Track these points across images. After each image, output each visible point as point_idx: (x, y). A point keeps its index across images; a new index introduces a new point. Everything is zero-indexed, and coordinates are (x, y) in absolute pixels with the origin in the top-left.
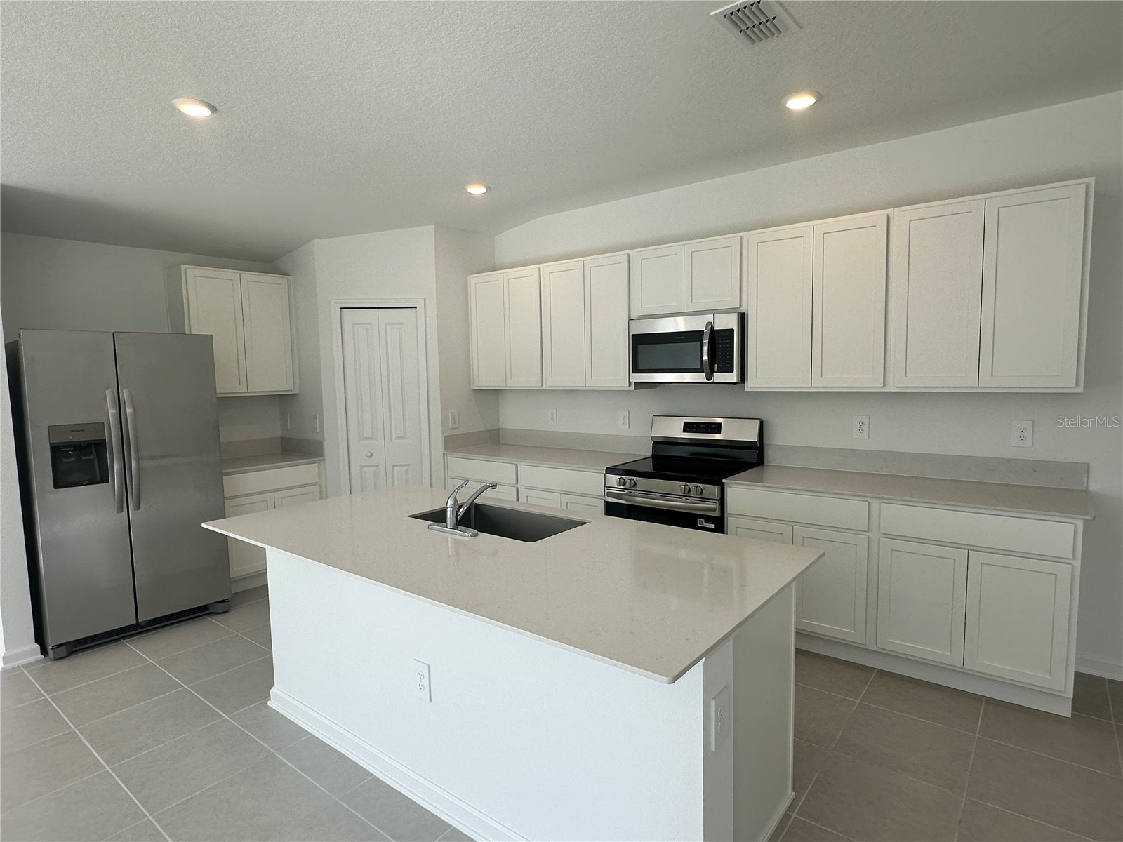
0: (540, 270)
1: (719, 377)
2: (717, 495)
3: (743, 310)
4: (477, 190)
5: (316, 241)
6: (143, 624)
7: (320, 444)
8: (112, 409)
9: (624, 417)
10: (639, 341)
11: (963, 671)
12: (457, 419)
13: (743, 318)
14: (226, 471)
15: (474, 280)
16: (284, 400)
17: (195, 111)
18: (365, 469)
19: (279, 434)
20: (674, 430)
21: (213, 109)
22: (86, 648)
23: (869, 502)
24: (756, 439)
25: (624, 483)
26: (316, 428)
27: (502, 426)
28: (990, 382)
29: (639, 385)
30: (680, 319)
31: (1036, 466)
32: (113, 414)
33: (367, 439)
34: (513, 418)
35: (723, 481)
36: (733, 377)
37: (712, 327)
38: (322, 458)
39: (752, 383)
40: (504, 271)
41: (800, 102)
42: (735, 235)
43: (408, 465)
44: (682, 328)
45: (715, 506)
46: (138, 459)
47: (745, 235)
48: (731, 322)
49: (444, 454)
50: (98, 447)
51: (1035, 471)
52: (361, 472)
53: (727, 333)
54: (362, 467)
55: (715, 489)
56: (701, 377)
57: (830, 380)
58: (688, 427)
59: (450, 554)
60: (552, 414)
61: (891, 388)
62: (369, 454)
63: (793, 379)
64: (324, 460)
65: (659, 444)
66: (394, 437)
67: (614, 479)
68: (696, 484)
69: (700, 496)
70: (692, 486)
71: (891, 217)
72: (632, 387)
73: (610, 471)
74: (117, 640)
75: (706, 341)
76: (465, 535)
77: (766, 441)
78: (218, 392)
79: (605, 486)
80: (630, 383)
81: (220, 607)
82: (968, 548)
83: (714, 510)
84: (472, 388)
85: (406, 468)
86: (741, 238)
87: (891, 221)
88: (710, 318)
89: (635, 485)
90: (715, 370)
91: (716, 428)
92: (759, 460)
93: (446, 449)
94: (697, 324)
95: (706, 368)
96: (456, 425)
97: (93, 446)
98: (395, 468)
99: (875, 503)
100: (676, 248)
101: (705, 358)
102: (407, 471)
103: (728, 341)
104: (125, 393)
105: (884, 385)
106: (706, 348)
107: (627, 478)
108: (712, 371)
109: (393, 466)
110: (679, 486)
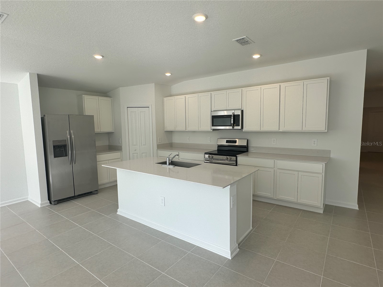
0: (185, 96)
1: (236, 127)
2: (235, 159)
3: (242, 109)
4: (168, 74)
5: (121, 88)
6: (76, 196)
7: (121, 147)
8: (68, 136)
9: (209, 139)
10: (214, 117)
11: (297, 203)
12: (160, 140)
13: (242, 111)
14: (97, 154)
15: (165, 99)
16: (109, 134)
17: (98, 57)
18: (134, 154)
19: (108, 144)
20: (224, 142)
21: (103, 57)
22: (61, 202)
23: (274, 160)
24: (246, 144)
25: (209, 157)
26: (120, 142)
27: (173, 142)
28: (305, 129)
29: (214, 130)
30: (225, 112)
32: (69, 137)
33: (135, 145)
34: (177, 139)
35: (237, 156)
36: (239, 127)
37: (234, 114)
39: (245, 129)
40: (174, 97)
41: (256, 57)
42: (240, 89)
43: (147, 153)
44: (226, 114)
45: (235, 162)
46: (75, 151)
47: (243, 89)
48: (239, 113)
49: (157, 150)
50: (65, 146)
51: (318, 152)
52: (133, 155)
53: (238, 116)
54: (133, 153)
55: (234, 158)
56: (231, 128)
57: (266, 128)
58: (227, 142)
59: (168, 172)
60: (188, 138)
61: (281, 130)
62: (135, 150)
63: (255, 128)
64: (122, 151)
65: (219, 146)
66: (142, 145)
67: (207, 156)
68: (229, 157)
69: (231, 160)
70: (228, 157)
71: (281, 85)
72: (212, 130)
73: (206, 153)
74: (69, 200)
75: (232, 118)
76: (171, 167)
77: (249, 145)
78: (95, 131)
79: (204, 158)
80: (211, 129)
81: (96, 192)
82: (298, 171)
83: (234, 163)
84: (165, 130)
86: (242, 90)
87: (281, 86)
88: (233, 111)
89: (213, 157)
90: (235, 126)
91: (235, 142)
92: (247, 151)
93: (157, 148)
94: (230, 113)
95: (232, 125)
96: (160, 141)
97: (63, 146)
99: (276, 161)
100: (224, 92)
101: (232, 122)
102: (146, 155)
103: (238, 118)
104: (72, 131)
105: (279, 130)
106: (232, 120)
107: (211, 156)
108: (234, 126)
109: (142, 153)
110: (225, 157)
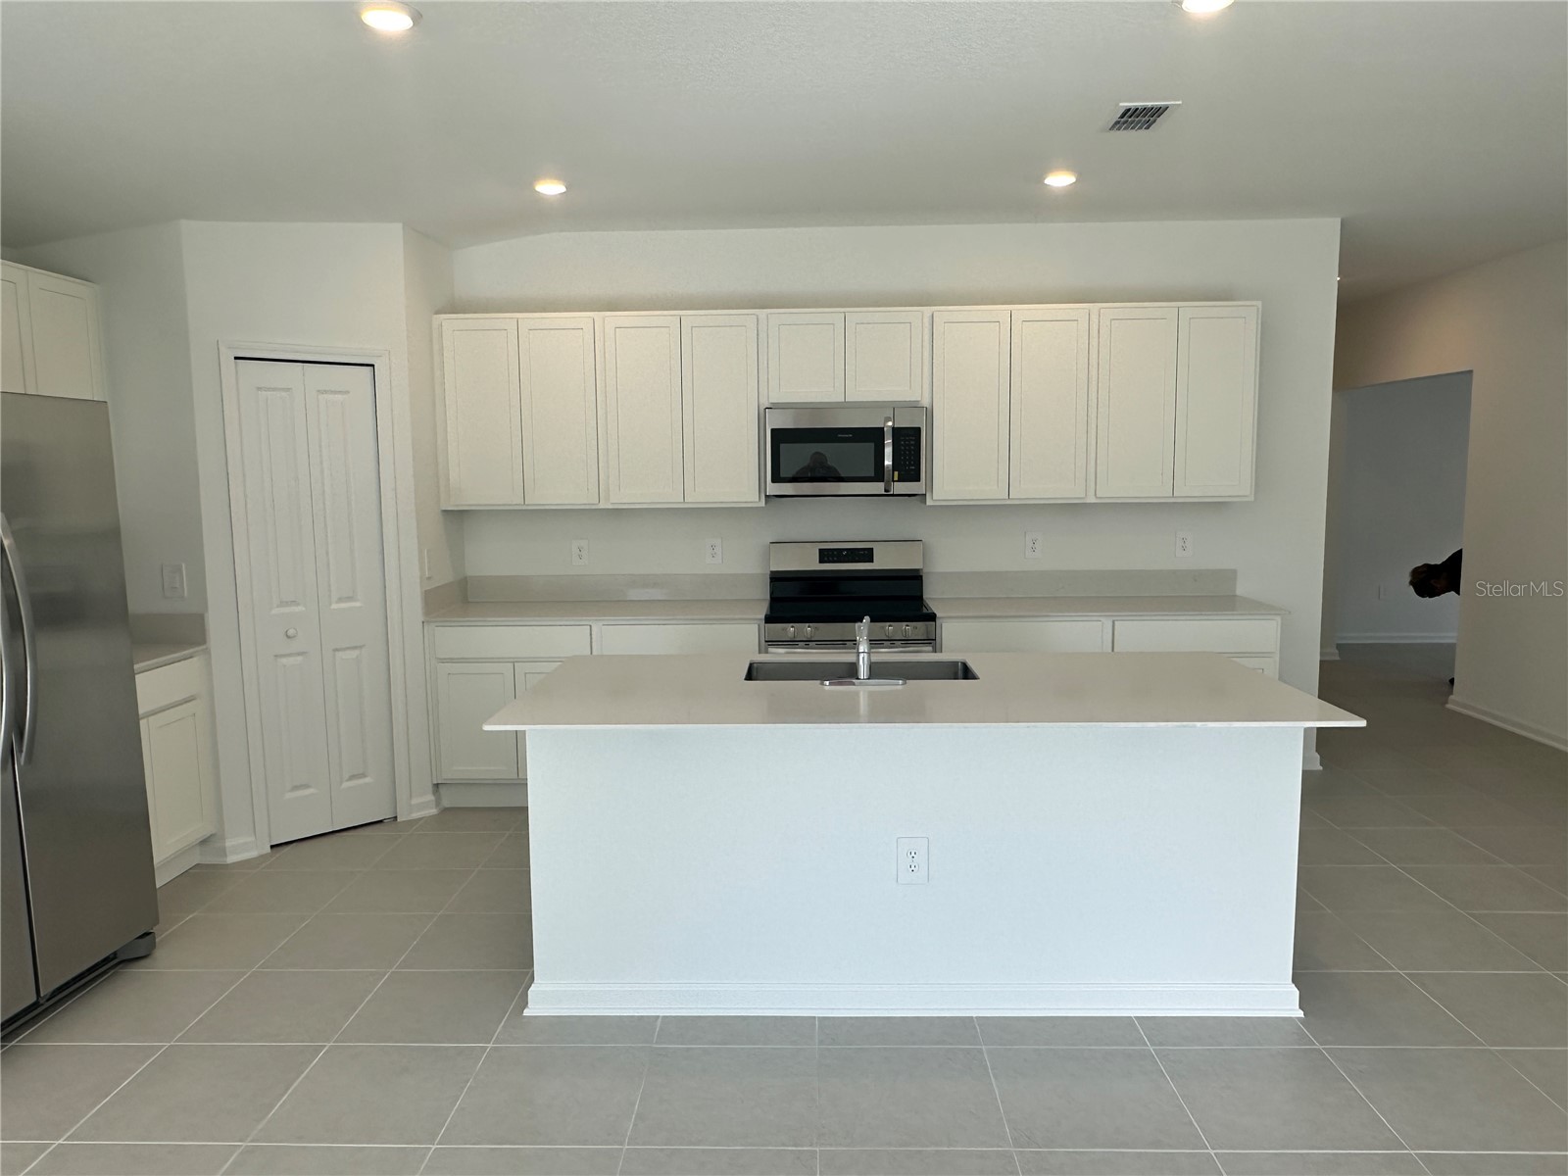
1: (899, 488)
3: (931, 403)
5: (182, 224)
6: (46, 998)
10: (784, 438)
12: (430, 562)
13: (930, 416)
15: (447, 323)
20: (805, 560)
24: (919, 565)
27: (473, 571)
29: (773, 499)
31: (1197, 576)
33: (289, 603)
36: (920, 487)
38: (204, 647)
40: (515, 315)
41: (1060, 180)
43: (361, 647)
45: (930, 647)
49: (424, 623)
51: (1196, 580)
52: (275, 668)
53: (914, 432)
54: (276, 656)
56: (877, 488)
57: (1028, 490)
58: (825, 556)
60: (580, 548)
62: (292, 632)
64: (208, 649)
65: (782, 579)
66: (333, 599)
71: (1094, 312)
72: (762, 502)
75: (888, 441)
80: (760, 496)
81: (142, 947)
84: (443, 508)
85: (354, 654)
88: (888, 412)
90: (896, 478)
91: (867, 555)
93: (426, 614)
95: (886, 476)
98: (339, 654)
100: (834, 314)
101: (888, 462)
102: (358, 658)
103: (912, 442)
106: (888, 449)
108: (892, 479)
109: (333, 650)
